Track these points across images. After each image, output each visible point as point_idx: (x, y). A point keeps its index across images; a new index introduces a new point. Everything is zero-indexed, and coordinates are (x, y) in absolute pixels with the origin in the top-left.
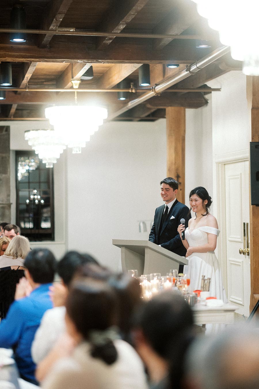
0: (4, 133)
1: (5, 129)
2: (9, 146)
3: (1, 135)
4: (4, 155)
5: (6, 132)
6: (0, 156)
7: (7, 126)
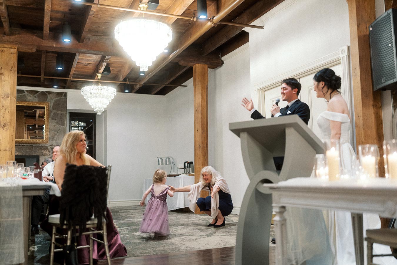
3: (60, 99)
4: (62, 112)
5: (65, 97)
6: (60, 113)
7: (66, 93)
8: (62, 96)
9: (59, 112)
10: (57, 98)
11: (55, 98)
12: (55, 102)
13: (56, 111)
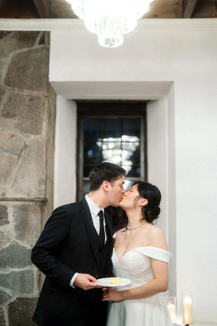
0: (37, 46)
1: (38, 39)
2: (47, 76)
3: (29, 52)
4: (35, 93)
5: (42, 46)
6: (27, 95)
7: (45, 32)
8: (32, 45)
9: (25, 92)
10: (18, 51)
11: (15, 49)
12: (14, 63)
13: (16, 91)
